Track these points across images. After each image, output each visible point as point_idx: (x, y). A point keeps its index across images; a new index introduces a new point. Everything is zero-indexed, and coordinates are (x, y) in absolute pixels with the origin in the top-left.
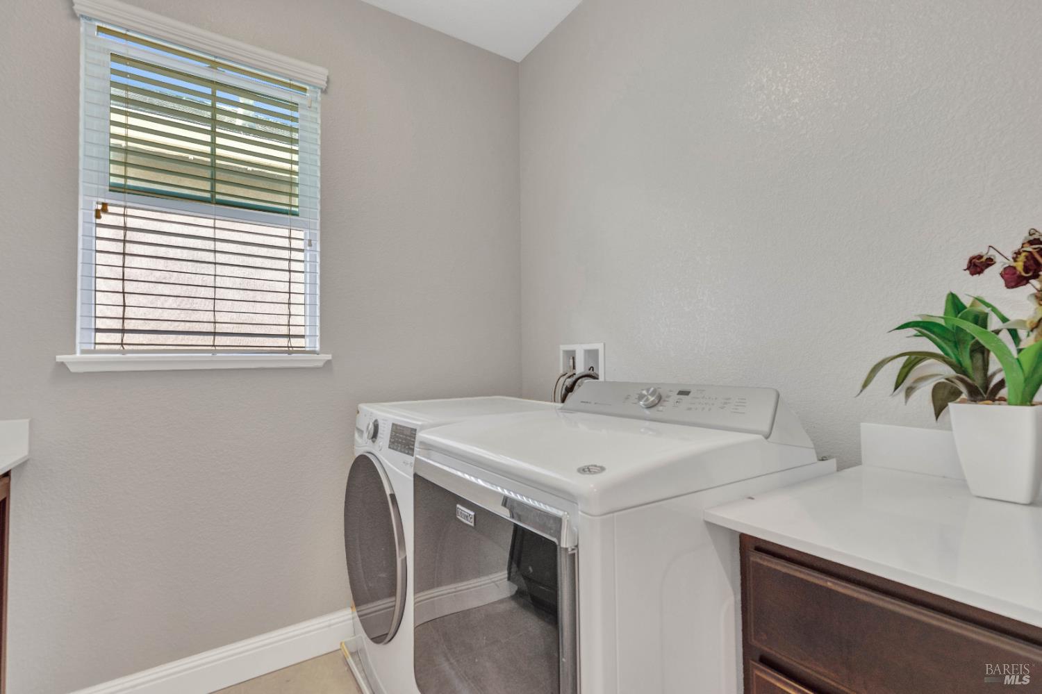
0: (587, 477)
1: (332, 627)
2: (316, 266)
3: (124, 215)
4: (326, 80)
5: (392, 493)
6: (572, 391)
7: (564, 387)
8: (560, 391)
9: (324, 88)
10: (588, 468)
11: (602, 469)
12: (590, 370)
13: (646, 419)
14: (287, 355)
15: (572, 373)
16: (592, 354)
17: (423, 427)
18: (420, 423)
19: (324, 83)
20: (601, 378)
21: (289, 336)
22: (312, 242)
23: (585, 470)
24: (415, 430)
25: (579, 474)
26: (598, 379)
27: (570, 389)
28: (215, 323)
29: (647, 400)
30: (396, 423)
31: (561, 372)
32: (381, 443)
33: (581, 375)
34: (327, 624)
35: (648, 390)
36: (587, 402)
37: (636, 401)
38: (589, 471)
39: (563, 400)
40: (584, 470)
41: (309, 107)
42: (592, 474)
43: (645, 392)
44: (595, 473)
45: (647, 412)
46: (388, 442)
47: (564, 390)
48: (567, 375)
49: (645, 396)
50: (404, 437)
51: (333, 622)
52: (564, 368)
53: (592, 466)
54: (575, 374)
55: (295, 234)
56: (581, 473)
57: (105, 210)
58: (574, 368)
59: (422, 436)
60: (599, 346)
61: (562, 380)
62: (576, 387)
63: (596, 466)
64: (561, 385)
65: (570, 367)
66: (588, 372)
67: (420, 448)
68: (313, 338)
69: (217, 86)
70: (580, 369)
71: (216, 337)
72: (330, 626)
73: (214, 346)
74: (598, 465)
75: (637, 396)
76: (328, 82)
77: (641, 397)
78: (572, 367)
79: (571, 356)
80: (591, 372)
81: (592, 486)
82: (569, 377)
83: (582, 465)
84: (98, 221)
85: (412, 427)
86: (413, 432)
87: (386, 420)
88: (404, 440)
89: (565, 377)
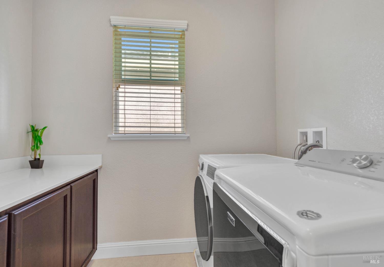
0: (304, 221)
1: (191, 243)
2: (184, 100)
3: (125, 88)
4: (187, 25)
5: (207, 195)
6: (305, 154)
7: (300, 151)
8: (298, 153)
9: (186, 28)
10: (306, 213)
11: (318, 216)
12: (317, 142)
13: (358, 176)
14: (174, 134)
15: (305, 144)
16: (319, 134)
17: (219, 168)
18: (218, 166)
19: (186, 27)
20: (324, 147)
21: (175, 127)
22: (182, 90)
23: (304, 214)
24: (216, 169)
25: (298, 217)
26: (322, 147)
27: (304, 152)
28: (150, 123)
29: (360, 163)
30: (209, 164)
31: (299, 143)
32: (204, 173)
33: (310, 145)
34: (189, 241)
35: (361, 156)
36: (313, 161)
37: (351, 163)
38: (307, 215)
39: (299, 158)
40: (302, 214)
41: (181, 38)
42: (309, 219)
43: (358, 158)
44: (312, 219)
45: (360, 171)
46: (206, 173)
47: (300, 153)
48: (302, 145)
49: (358, 160)
50: (212, 171)
51: (191, 241)
52: (300, 142)
53: (310, 211)
54: (307, 144)
55: (177, 88)
56: (300, 216)
57: (119, 87)
58: (307, 141)
59: (217, 172)
60: (323, 129)
61: (299, 147)
62: (308, 151)
63: (313, 212)
64: (299, 149)
65: (304, 140)
66: (315, 143)
67: (216, 178)
68: (183, 128)
69: (152, 38)
70: (311, 141)
71: (151, 128)
72: (190, 242)
73: (150, 131)
74: (315, 212)
75: (351, 160)
76: (188, 26)
77: (354, 161)
78: (305, 141)
79: (305, 134)
80: (317, 144)
81: (308, 230)
82: (304, 146)
83: (301, 209)
84: (118, 91)
85: (215, 167)
86: (215, 169)
87: (206, 163)
88: (212, 172)
89: (301, 146)
